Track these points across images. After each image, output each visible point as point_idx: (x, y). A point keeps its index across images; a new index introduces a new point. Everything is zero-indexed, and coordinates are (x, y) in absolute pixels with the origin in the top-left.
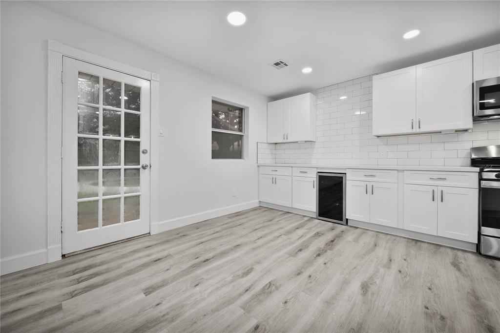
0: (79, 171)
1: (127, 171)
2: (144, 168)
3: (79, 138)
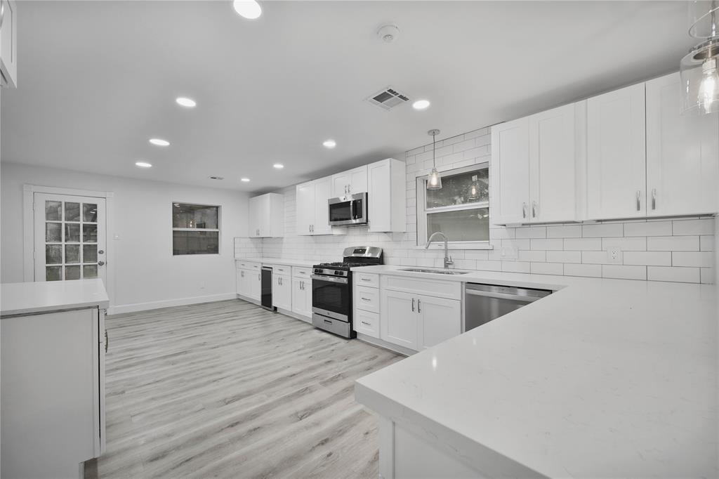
0: (47, 267)
1: (86, 267)
2: (101, 264)
3: (47, 245)
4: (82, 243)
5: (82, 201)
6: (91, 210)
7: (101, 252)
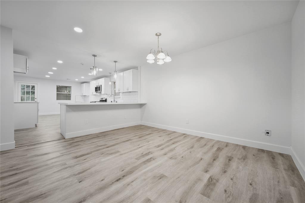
4: (31, 96)
5: (31, 85)
6: (33, 87)
7: (36, 99)
